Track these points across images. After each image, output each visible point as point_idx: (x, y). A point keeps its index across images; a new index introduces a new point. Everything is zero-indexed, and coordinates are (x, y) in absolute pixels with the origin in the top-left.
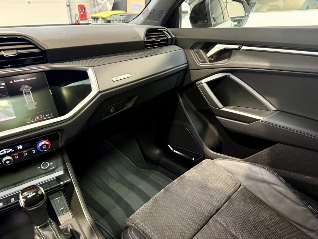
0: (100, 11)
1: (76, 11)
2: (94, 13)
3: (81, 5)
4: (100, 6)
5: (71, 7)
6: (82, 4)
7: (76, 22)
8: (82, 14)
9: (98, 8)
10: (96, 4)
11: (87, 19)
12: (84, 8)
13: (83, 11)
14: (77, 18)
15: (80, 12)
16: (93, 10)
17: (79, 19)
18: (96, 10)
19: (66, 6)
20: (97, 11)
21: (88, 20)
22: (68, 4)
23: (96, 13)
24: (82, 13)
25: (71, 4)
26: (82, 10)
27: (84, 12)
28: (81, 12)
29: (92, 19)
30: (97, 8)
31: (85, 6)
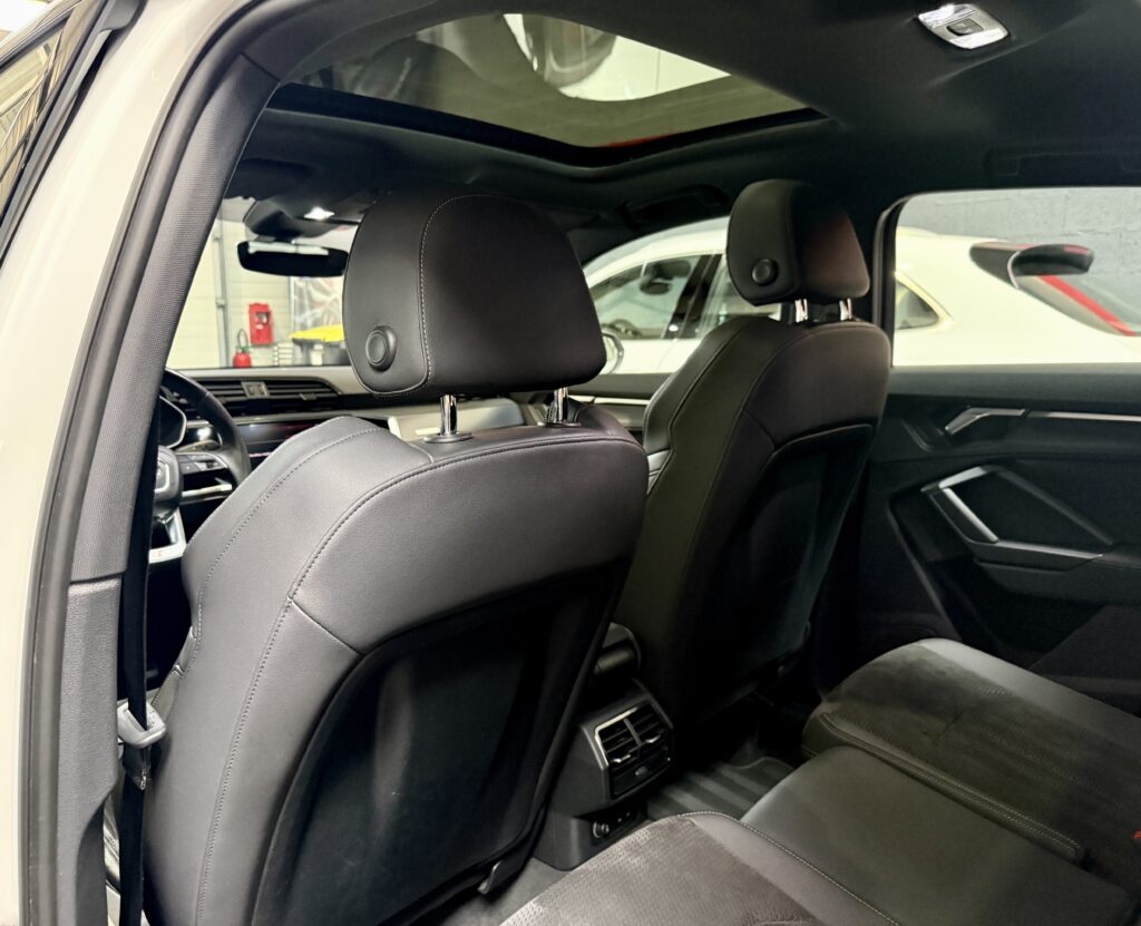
0: (316, 324)
1: (242, 322)
2: (298, 327)
3: (257, 305)
4: (319, 311)
5: (231, 309)
6: (262, 301)
7: (240, 351)
8: (259, 331)
9: (313, 315)
10: (307, 302)
11: (275, 344)
12: (268, 314)
13: (265, 320)
14: (242, 339)
15: (252, 324)
16: (299, 319)
17: (250, 344)
18: (306, 320)
19: (214, 307)
20: (309, 323)
21: (276, 348)
22: (222, 302)
23: (304, 327)
24: (260, 327)
25: (231, 302)
26: (261, 318)
27: (264, 324)
28: (258, 323)
29: (291, 345)
30: (308, 313)
31: (272, 308)
